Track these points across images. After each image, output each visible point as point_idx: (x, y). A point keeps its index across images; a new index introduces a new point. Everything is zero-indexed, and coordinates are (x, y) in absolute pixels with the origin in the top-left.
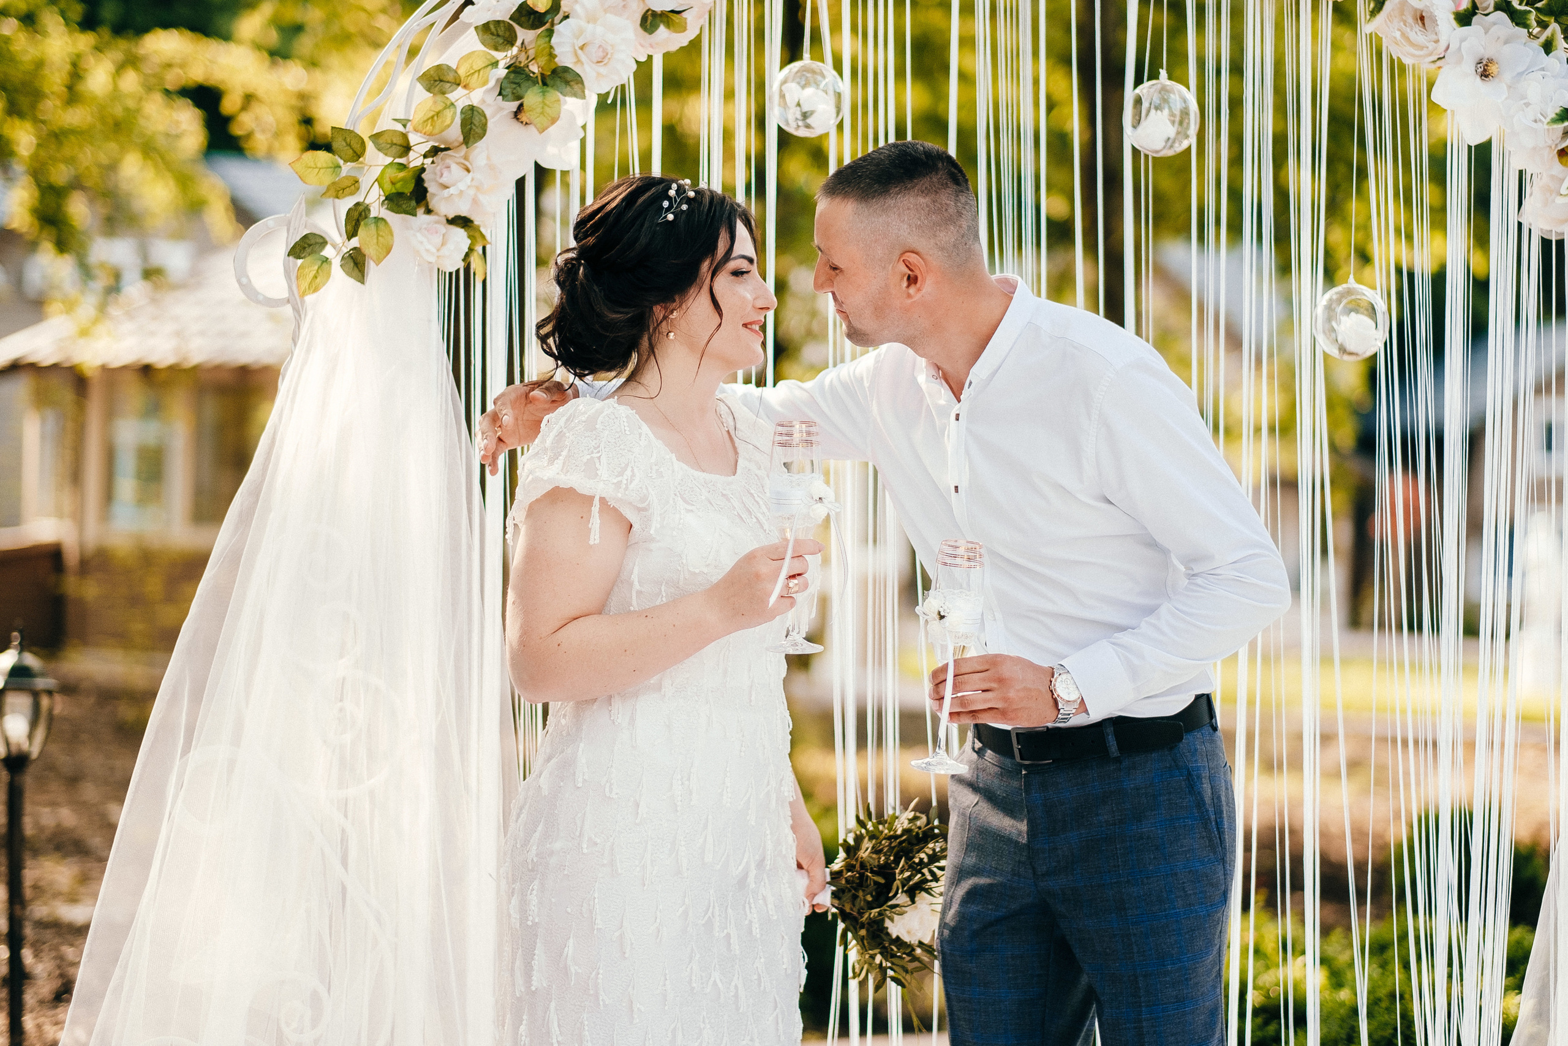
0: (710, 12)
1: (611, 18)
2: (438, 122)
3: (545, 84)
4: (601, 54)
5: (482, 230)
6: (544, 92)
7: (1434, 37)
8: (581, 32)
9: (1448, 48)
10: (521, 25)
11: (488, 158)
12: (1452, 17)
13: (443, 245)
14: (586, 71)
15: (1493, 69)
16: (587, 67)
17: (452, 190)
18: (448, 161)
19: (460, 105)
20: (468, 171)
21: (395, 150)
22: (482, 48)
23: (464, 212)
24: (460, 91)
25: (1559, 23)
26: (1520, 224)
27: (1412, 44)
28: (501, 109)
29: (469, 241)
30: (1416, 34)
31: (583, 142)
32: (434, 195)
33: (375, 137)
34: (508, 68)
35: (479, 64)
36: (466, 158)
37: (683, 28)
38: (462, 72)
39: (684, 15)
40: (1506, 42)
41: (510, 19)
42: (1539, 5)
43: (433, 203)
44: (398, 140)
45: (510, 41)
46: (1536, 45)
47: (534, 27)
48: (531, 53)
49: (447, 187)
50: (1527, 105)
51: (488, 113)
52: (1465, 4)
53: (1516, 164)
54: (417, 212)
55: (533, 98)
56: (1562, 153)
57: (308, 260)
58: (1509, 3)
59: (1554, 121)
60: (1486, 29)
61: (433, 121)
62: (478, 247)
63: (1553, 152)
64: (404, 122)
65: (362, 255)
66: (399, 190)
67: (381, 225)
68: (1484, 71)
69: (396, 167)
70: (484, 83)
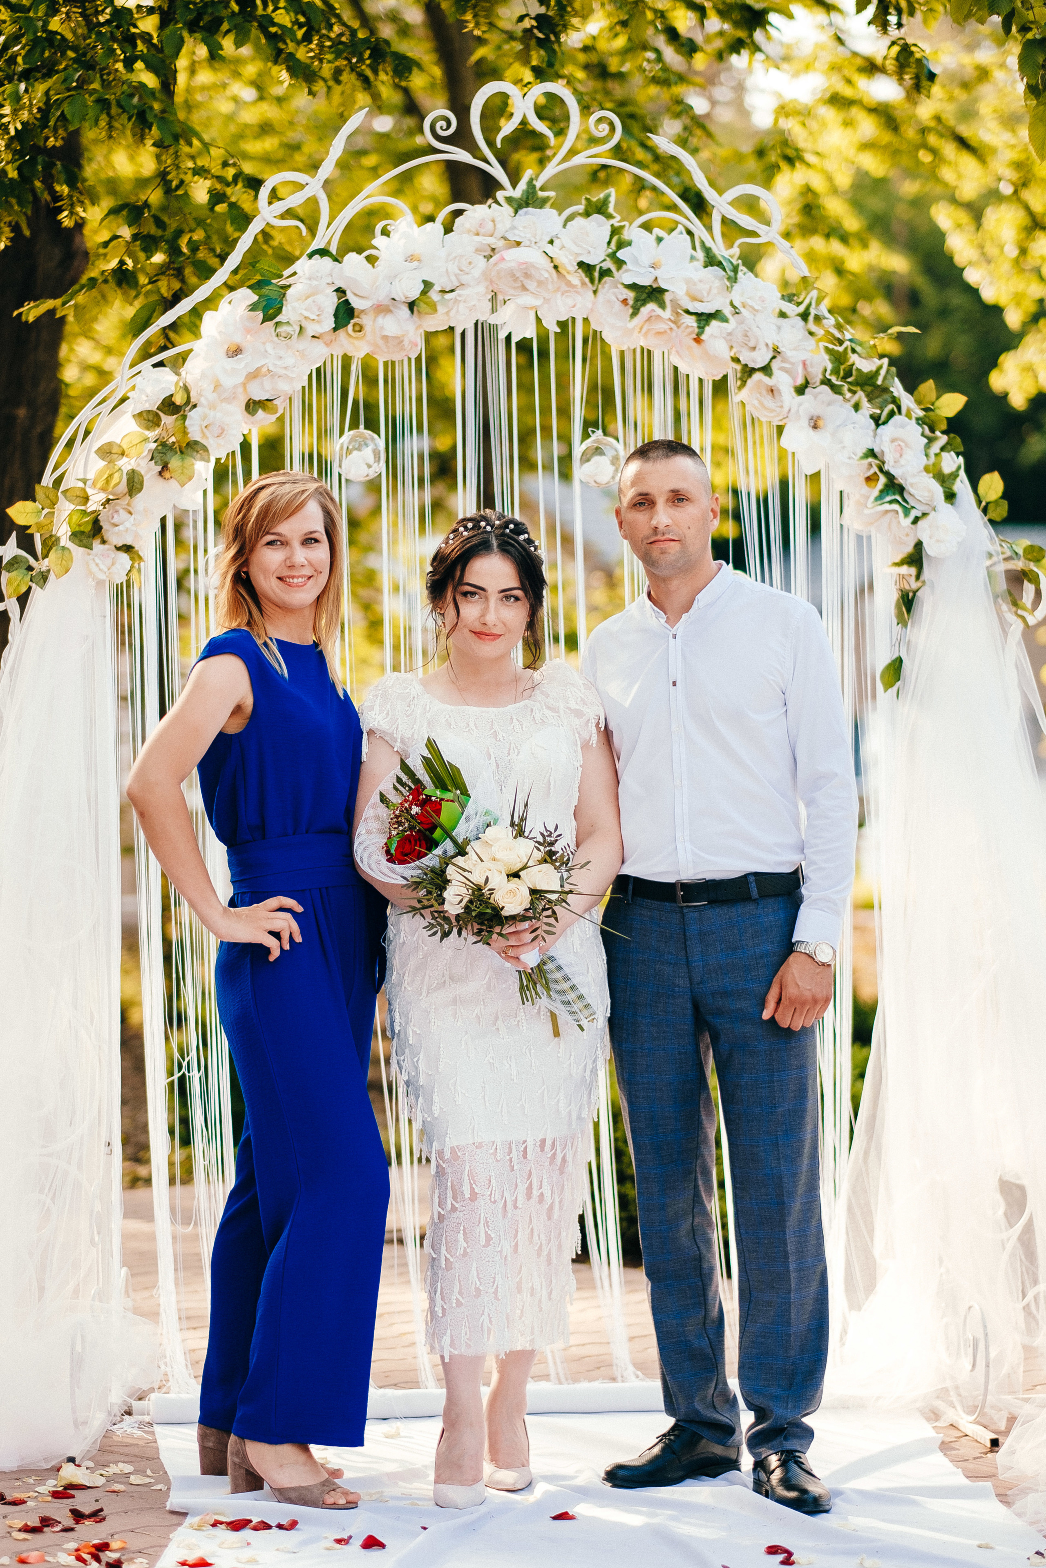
0: (290, 398)
1: (226, 406)
2: (113, 482)
3: (182, 452)
4: (220, 431)
5: (140, 553)
6: (183, 459)
7: (779, 404)
8: (205, 417)
9: (790, 410)
10: (165, 413)
11: (144, 504)
12: (792, 390)
13: (113, 564)
14: (209, 442)
15: (820, 423)
16: (210, 440)
17: (121, 528)
18: (118, 508)
19: (126, 468)
20: (131, 513)
21: (78, 500)
22: (139, 429)
23: (128, 544)
24: (125, 459)
25: (862, 390)
26: (841, 525)
27: (766, 407)
28: (151, 470)
29: (131, 562)
30: (769, 402)
31: (205, 491)
32: (107, 530)
33: (65, 492)
34: (155, 442)
35: (137, 440)
36: (128, 504)
37: (273, 410)
38: (125, 447)
39: (275, 402)
40: (829, 404)
41: (158, 409)
42: (849, 380)
43: (107, 536)
44: (81, 494)
45: (157, 423)
46: (849, 406)
47: (173, 414)
48: (172, 431)
49: (117, 526)
50: (844, 447)
51: (143, 473)
52: (800, 381)
53: (838, 487)
54: (96, 544)
55: (175, 462)
56: (868, 479)
57: (14, 573)
58: (829, 380)
59: (863, 458)
60: (815, 397)
61: (108, 481)
62: (136, 565)
63: (862, 479)
64: (85, 481)
65: (49, 571)
66: (82, 529)
67: (66, 552)
68: (815, 424)
69: (79, 514)
70: (141, 452)
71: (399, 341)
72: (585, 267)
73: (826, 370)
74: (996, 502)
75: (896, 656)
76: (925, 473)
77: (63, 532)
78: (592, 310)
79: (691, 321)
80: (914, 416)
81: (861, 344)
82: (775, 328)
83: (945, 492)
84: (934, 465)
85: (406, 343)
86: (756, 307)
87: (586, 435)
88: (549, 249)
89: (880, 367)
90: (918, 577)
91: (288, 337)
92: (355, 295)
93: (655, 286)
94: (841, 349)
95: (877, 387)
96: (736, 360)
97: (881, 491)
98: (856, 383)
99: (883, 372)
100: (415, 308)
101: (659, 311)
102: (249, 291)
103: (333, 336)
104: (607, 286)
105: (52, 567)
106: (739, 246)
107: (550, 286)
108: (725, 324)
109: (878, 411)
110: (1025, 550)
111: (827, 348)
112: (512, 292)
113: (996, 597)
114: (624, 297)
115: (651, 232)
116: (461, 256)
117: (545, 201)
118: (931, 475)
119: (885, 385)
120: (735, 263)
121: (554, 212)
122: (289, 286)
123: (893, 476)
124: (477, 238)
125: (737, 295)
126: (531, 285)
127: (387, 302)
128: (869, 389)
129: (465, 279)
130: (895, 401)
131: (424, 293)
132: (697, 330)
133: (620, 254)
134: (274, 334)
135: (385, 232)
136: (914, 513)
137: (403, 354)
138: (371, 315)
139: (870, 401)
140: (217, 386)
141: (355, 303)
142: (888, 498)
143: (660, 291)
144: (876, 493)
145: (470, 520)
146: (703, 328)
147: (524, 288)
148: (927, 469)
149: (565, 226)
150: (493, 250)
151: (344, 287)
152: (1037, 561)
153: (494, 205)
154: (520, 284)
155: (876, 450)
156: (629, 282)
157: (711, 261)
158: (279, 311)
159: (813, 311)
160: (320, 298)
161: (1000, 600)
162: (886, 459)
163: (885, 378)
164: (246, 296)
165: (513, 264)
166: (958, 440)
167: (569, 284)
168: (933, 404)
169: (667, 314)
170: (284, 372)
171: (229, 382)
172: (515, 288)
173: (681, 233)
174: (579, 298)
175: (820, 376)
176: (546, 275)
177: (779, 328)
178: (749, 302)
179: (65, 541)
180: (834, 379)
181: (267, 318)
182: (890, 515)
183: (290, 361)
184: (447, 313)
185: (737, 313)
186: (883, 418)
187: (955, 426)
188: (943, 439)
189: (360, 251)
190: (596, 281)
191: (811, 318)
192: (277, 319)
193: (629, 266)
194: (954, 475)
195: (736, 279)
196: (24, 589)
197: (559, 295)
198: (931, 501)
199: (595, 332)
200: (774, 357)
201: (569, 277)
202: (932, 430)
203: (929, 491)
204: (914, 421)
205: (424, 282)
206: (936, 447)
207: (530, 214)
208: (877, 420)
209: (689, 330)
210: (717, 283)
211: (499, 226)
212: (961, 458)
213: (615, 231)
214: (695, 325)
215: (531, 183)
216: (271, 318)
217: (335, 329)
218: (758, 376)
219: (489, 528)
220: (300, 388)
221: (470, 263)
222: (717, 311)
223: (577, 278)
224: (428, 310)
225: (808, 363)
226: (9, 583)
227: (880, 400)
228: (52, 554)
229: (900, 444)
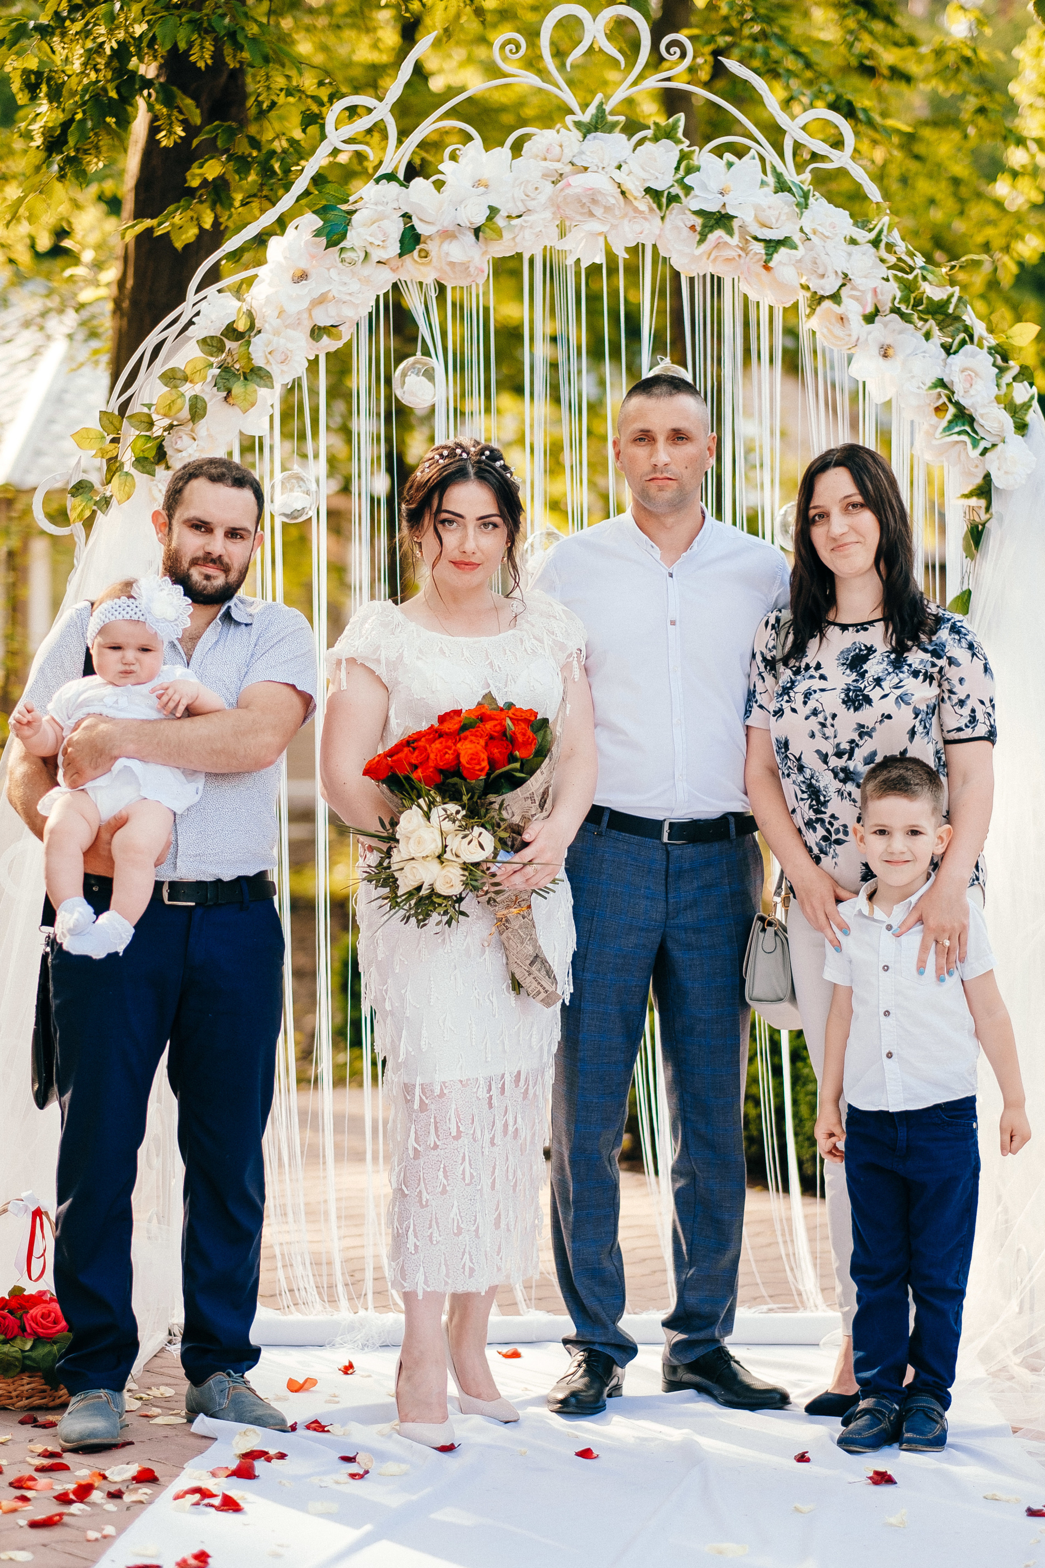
0: (357, 324)
1: (290, 332)
2: (175, 407)
3: (246, 379)
4: (283, 357)
6: (246, 385)
7: (848, 333)
8: (269, 343)
9: (859, 339)
10: (228, 339)
11: (208, 430)
12: (861, 318)
14: (274, 369)
15: (890, 352)
16: (274, 367)
17: (185, 453)
18: (181, 434)
19: (188, 395)
20: (195, 439)
21: (143, 425)
22: (202, 355)
24: (188, 385)
25: (934, 319)
26: (912, 456)
27: (836, 337)
28: (215, 396)
30: (838, 330)
31: (271, 417)
32: (171, 455)
33: (130, 417)
34: (219, 367)
35: (200, 366)
36: (192, 430)
37: (339, 336)
38: (188, 372)
39: (340, 328)
40: (900, 333)
41: (222, 334)
42: (920, 308)
43: (170, 460)
44: (146, 419)
45: (221, 349)
46: (920, 335)
47: (237, 340)
48: (236, 357)
49: (180, 451)
50: (913, 377)
51: (206, 399)
52: (870, 309)
53: (909, 417)
54: (159, 469)
55: (238, 388)
56: (937, 409)
57: (79, 499)
58: (899, 309)
59: (931, 388)
60: (886, 325)
61: (170, 406)
63: (932, 409)
64: (149, 406)
65: (111, 497)
66: (146, 454)
67: (129, 479)
68: (885, 353)
69: (143, 439)
70: (205, 378)
71: (464, 267)
72: (654, 194)
73: (895, 298)
75: (965, 588)
76: (995, 404)
77: (127, 458)
78: (660, 236)
79: (759, 248)
80: (986, 344)
81: (932, 273)
82: (844, 254)
83: (1015, 422)
84: (1005, 395)
85: (472, 269)
86: (827, 234)
88: (616, 174)
89: (952, 296)
90: (988, 509)
91: (353, 263)
92: (421, 220)
93: (723, 212)
94: (910, 277)
95: (948, 315)
96: (807, 288)
97: (950, 422)
98: (927, 312)
99: (954, 300)
100: (481, 234)
101: (727, 238)
102: (315, 217)
103: (399, 262)
104: (675, 212)
105: (116, 493)
106: (811, 172)
107: (617, 213)
108: (794, 251)
109: (950, 340)
111: (896, 276)
112: (579, 218)
114: (692, 223)
115: (721, 157)
116: (528, 182)
117: (614, 125)
118: (1002, 405)
119: (957, 314)
120: (805, 188)
121: (624, 137)
122: (355, 211)
123: (963, 406)
124: (544, 164)
125: (808, 221)
126: (598, 211)
127: (451, 228)
128: (940, 317)
129: (531, 204)
130: (967, 330)
131: (490, 218)
132: (764, 257)
133: (688, 180)
134: (338, 260)
135: (453, 157)
136: (983, 444)
137: (470, 280)
138: (437, 241)
139: (940, 329)
140: (281, 313)
141: (421, 228)
142: (957, 429)
143: (730, 218)
144: (944, 423)
145: (445, 447)
146: (772, 254)
147: (591, 214)
148: (998, 399)
149: (634, 150)
150: (561, 175)
151: (410, 212)
153: (562, 130)
154: (586, 210)
155: (946, 380)
156: (696, 208)
157: (782, 186)
158: (344, 236)
159: (883, 237)
160: (385, 224)
162: (955, 389)
163: (956, 306)
164: (310, 221)
165: (579, 190)
167: (636, 210)
168: (1005, 333)
169: (735, 241)
170: (348, 298)
171: (293, 308)
172: (582, 214)
173: (754, 158)
174: (646, 225)
175: (890, 305)
176: (613, 201)
177: (850, 254)
178: (820, 229)
179: (128, 467)
180: (903, 308)
181: (331, 244)
182: (959, 447)
183: (355, 286)
184: (514, 239)
185: (809, 239)
186: (954, 348)
188: (1016, 369)
189: (427, 177)
190: (664, 208)
191: (882, 245)
192: (341, 245)
193: (696, 192)
194: (1027, 406)
195: (807, 205)
196: (87, 513)
197: (626, 221)
198: (1003, 431)
199: (665, 259)
200: (843, 285)
201: (636, 203)
202: (1005, 359)
203: (1000, 422)
204: (986, 350)
205: (490, 207)
206: (1008, 377)
207: (598, 139)
208: (948, 349)
209: (758, 257)
210: (786, 209)
211: (566, 151)
212: (1034, 390)
213: (684, 156)
214: (763, 252)
215: (600, 108)
216: (335, 244)
217: (401, 255)
218: (827, 304)
219: (465, 456)
220: (367, 314)
221: (536, 188)
222: (787, 238)
223: (644, 204)
224: (494, 236)
225: (878, 290)
226: (74, 508)
227: (951, 328)
228: (115, 480)
229: (971, 374)
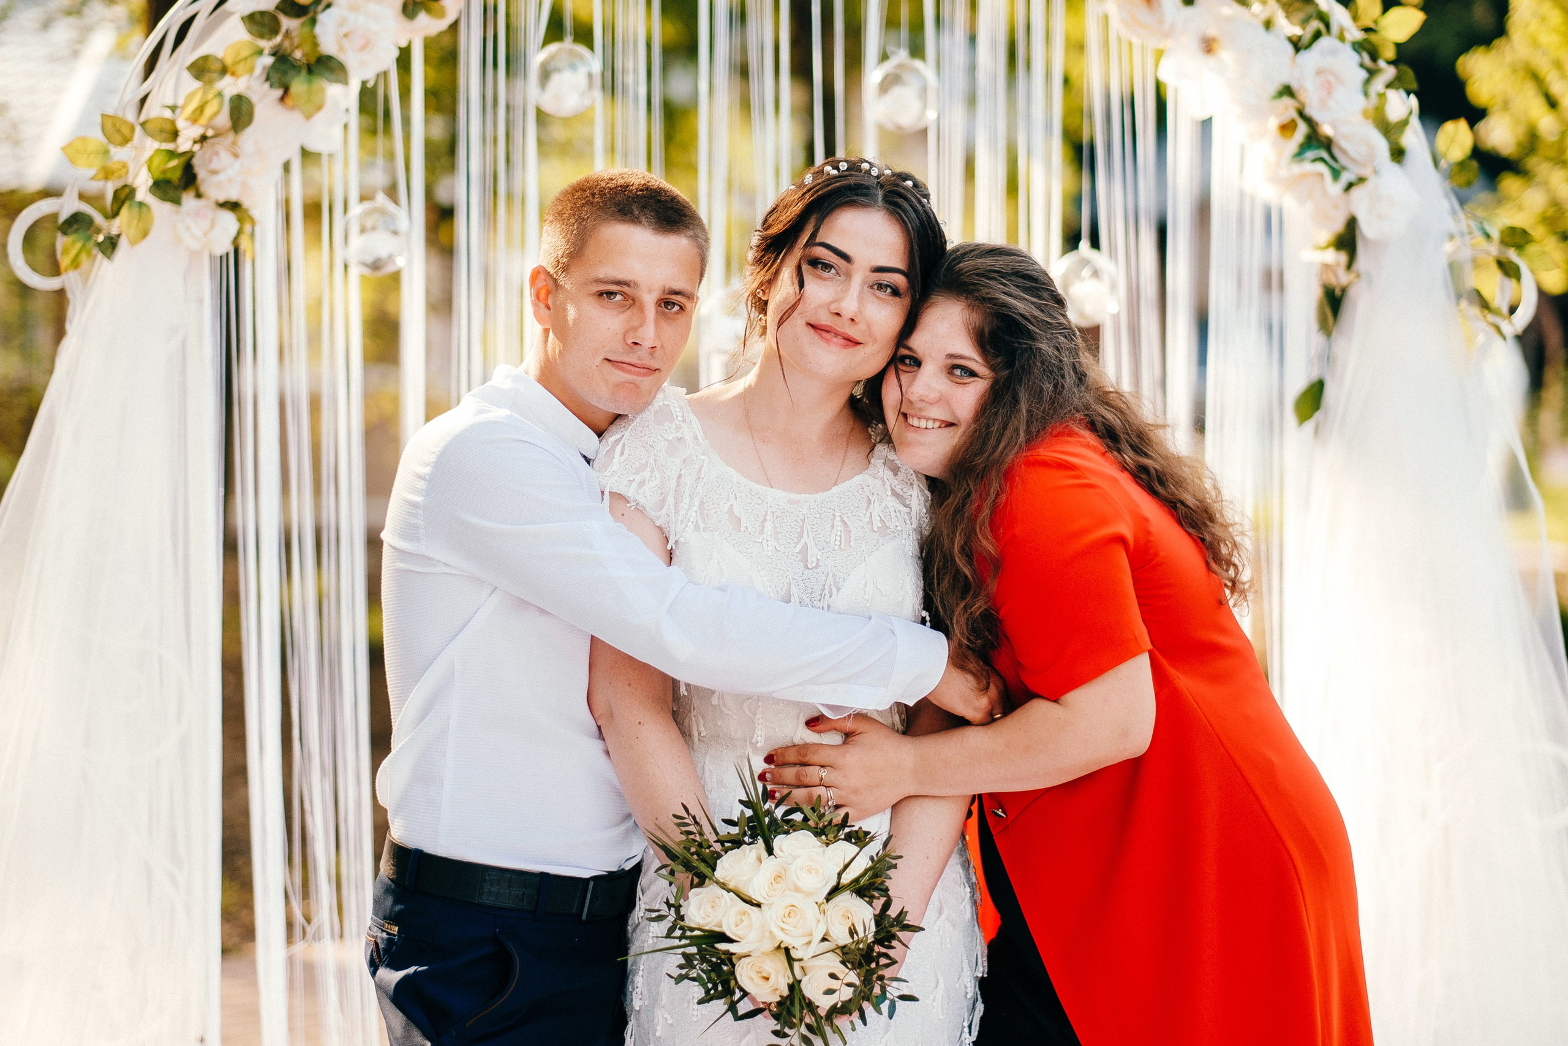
1: (372, 7)
2: (209, 111)
3: (309, 72)
4: (364, 43)
5: (251, 213)
6: (310, 81)
7: (1161, 17)
8: (342, 22)
9: (1173, 28)
10: (285, 15)
11: (255, 142)
13: (212, 227)
14: (350, 59)
15: (1215, 46)
16: (350, 56)
17: (222, 177)
18: (217, 148)
19: (228, 94)
20: (236, 156)
21: (164, 136)
22: (249, 37)
23: (233, 196)
24: (228, 80)
25: (1276, 1)
27: (1140, 24)
28: (265, 94)
29: (238, 224)
30: (1144, 15)
31: (346, 126)
32: (203, 180)
33: (143, 125)
34: (272, 55)
35: (245, 53)
36: (234, 143)
37: (441, 14)
38: (229, 61)
39: (444, 2)
40: (1228, 20)
41: (277, 8)
43: (204, 188)
44: (168, 127)
45: (275, 29)
46: (1257, 23)
47: (297, 16)
48: (296, 41)
49: (214, 172)
50: (1249, 81)
51: (254, 99)
54: (188, 199)
55: (298, 85)
56: (1282, 127)
57: (73, 238)
59: (1275, 97)
61: (201, 109)
62: (248, 228)
63: (1274, 128)
64: (173, 108)
65: (119, 236)
66: (169, 176)
67: (144, 209)
68: (1208, 46)
69: (164, 153)
70: (251, 70)
74: (1462, 165)
75: (1314, 376)
76: (1362, 120)
80: (1348, 38)
83: (1390, 147)
84: (1375, 108)
87: (884, 57)
90: (1349, 266)
97: (1300, 146)
105: (126, 231)
109: (1297, 31)
110: (1502, 233)
113: (1459, 296)
118: (1370, 121)
123: (1317, 124)
130: (1324, 19)
136: (1346, 177)
139: (1287, 17)
142: (1310, 154)
144: (1292, 147)
148: (1365, 114)
152: (1519, 247)
155: (1295, 85)
161: (1464, 304)
162: (1307, 99)
166: (1410, 74)
168: (1376, 22)
179: (143, 194)
182: (1312, 179)
186: (1304, 41)
187: (1405, 55)
188: (1390, 72)
194: (1404, 123)
198: (1373, 159)
202: (1374, 57)
203: (1370, 146)
204: (1348, 45)
206: (1379, 84)
208: (1297, 45)
212: (1413, 101)
226: (65, 251)
227: (1301, 15)
228: (124, 211)
229: (1329, 81)
